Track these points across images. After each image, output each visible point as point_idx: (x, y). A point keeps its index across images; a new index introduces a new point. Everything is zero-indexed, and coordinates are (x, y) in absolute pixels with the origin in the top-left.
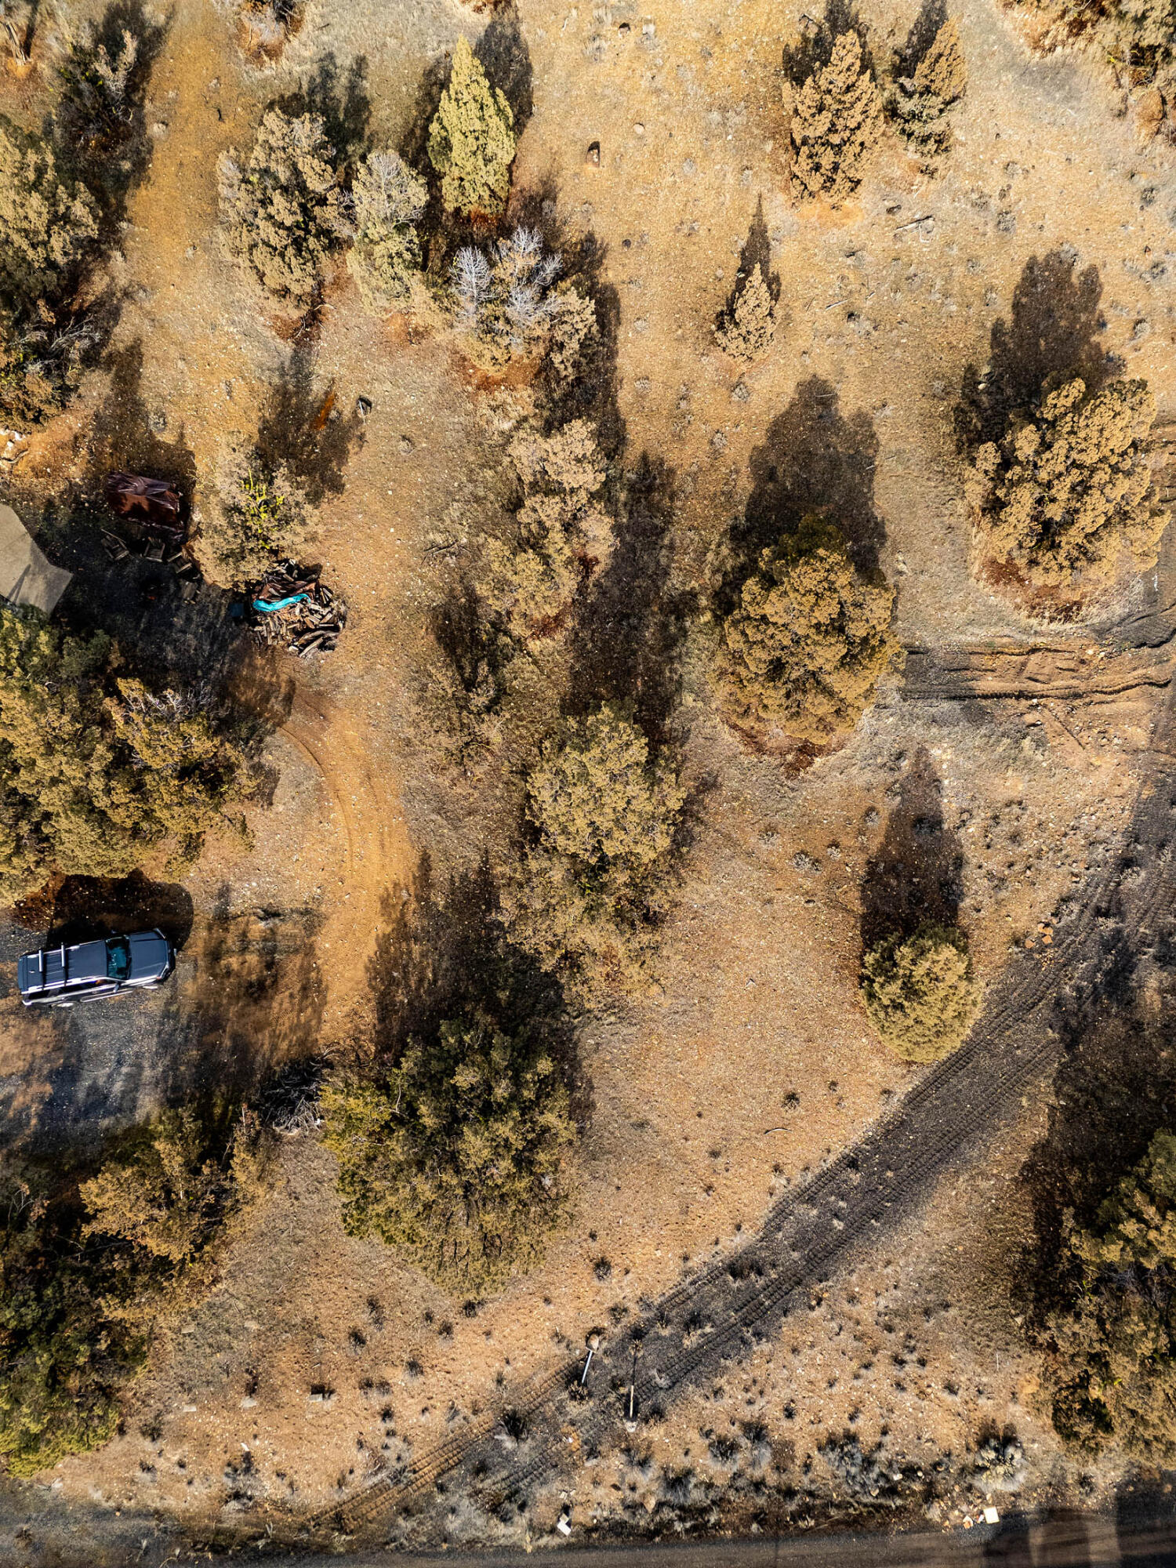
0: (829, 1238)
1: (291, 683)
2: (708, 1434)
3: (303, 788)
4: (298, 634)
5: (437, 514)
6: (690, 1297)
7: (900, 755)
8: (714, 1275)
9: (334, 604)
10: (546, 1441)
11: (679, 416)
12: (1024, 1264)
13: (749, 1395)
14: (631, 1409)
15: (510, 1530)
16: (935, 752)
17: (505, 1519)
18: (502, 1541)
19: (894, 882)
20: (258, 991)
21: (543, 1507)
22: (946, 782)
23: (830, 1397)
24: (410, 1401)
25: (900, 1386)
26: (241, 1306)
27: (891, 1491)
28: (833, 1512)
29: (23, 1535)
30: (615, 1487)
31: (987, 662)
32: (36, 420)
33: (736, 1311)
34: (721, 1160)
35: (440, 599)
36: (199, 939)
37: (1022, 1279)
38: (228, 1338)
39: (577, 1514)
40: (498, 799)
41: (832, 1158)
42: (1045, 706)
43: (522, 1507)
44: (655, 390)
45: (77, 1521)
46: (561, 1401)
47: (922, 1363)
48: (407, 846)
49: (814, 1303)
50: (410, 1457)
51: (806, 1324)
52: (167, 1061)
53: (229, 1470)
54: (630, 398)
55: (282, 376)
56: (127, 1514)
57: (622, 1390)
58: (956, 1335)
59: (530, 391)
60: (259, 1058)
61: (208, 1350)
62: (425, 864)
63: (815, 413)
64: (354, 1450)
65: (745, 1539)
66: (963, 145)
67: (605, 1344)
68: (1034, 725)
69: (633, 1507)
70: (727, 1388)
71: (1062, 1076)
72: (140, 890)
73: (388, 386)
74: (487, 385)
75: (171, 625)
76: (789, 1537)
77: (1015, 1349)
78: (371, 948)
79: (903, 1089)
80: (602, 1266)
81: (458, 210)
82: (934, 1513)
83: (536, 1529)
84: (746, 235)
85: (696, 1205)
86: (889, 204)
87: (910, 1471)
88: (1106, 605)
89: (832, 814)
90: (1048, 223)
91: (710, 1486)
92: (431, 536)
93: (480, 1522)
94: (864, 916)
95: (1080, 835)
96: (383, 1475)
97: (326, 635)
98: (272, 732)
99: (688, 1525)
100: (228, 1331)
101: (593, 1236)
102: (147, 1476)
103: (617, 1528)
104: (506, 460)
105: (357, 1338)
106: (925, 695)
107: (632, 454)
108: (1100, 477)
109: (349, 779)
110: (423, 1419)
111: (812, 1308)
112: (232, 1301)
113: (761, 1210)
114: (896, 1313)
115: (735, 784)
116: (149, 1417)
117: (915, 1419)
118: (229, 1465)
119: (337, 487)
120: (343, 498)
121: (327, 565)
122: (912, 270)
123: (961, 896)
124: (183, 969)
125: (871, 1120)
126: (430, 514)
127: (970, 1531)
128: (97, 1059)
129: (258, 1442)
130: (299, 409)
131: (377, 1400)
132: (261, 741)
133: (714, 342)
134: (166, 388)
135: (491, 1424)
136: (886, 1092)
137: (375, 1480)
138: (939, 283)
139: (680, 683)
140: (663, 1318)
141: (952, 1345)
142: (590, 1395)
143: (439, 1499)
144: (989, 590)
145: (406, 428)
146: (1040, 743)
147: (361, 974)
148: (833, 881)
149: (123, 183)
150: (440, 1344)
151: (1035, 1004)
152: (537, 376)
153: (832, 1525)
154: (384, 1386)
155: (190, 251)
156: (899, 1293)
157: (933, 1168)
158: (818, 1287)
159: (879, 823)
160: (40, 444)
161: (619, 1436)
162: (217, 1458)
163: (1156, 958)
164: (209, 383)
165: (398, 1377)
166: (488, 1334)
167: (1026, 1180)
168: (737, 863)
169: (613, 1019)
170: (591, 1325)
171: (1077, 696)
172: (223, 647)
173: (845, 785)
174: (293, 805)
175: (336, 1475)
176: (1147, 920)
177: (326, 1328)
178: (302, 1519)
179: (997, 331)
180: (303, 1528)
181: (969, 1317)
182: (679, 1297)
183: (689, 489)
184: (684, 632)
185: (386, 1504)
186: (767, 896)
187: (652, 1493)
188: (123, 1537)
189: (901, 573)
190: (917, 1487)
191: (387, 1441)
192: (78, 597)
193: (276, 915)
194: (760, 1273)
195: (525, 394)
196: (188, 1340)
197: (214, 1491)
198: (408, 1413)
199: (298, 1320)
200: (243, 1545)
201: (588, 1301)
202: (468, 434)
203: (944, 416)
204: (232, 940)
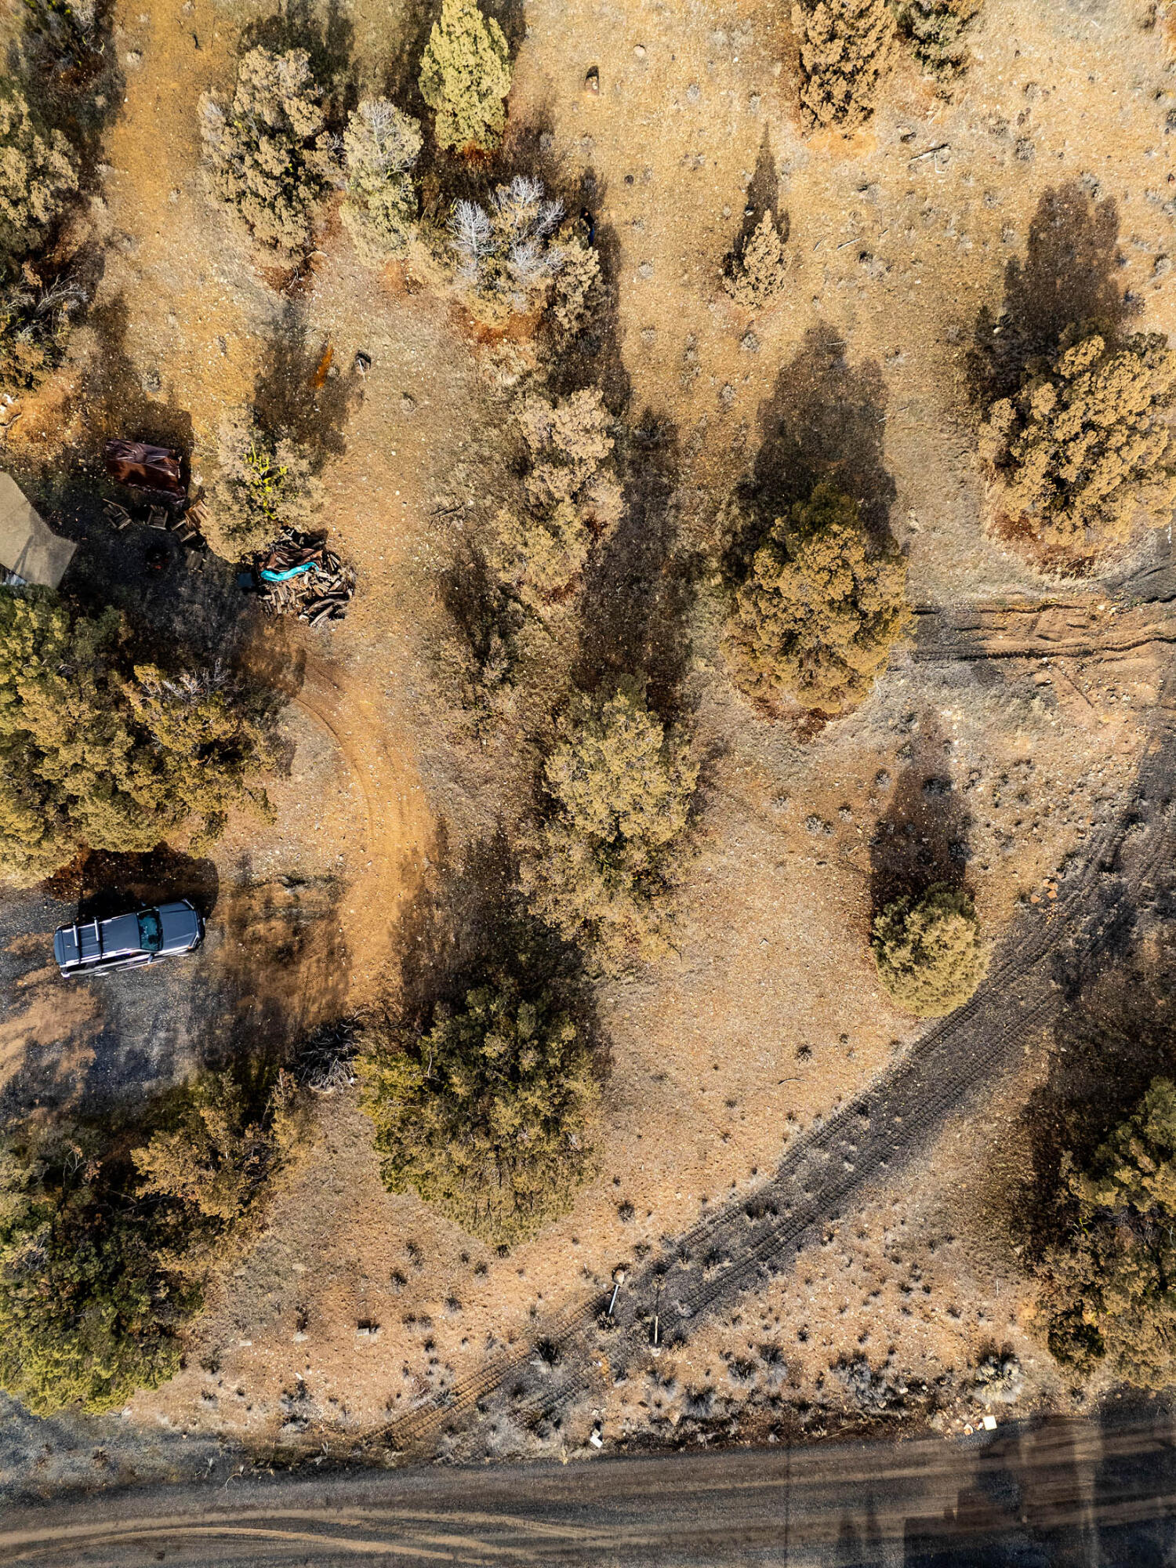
0: (840, 1180)
1: (302, 653)
2: (727, 1356)
3: (320, 758)
4: (308, 602)
5: (442, 476)
6: (709, 1235)
7: (911, 718)
8: (731, 1216)
9: (342, 571)
10: (577, 1365)
11: (687, 369)
12: (1023, 1201)
13: (765, 1322)
14: (655, 1336)
15: (547, 1444)
16: (947, 713)
17: (541, 1436)
18: (540, 1454)
19: (903, 843)
20: (286, 956)
21: (576, 1424)
22: (956, 743)
23: (841, 1321)
24: (450, 1332)
25: (906, 1311)
26: (289, 1251)
27: (898, 1403)
28: (844, 1422)
29: (98, 1456)
30: (642, 1404)
31: (998, 620)
32: (29, 386)
33: (753, 1247)
34: (737, 1109)
35: (448, 564)
36: (225, 906)
37: (1021, 1213)
38: (277, 1279)
39: (608, 1429)
40: (513, 767)
41: (843, 1106)
42: (1055, 665)
43: (557, 1425)
44: (661, 340)
45: (147, 1443)
46: (591, 1329)
47: (927, 1290)
48: (425, 814)
49: (826, 1239)
50: (451, 1382)
51: (818, 1258)
52: (203, 1025)
53: (285, 1397)
54: (636, 349)
55: (276, 330)
56: (193, 1437)
57: (647, 1319)
58: (959, 1264)
59: (533, 344)
60: (291, 1021)
61: (260, 1291)
62: (442, 830)
63: (826, 363)
64: (401, 1376)
65: (762, 1448)
66: (981, 64)
67: (630, 1278)
68: (1044, 684)
69: (659, 1422)
70: (745, 1316)
71: (1060, 1024)
72: (165, 860)
73: (387, 340)
74: (488, 337)
75: (178, 595)
76: (803, 1446)
77: (1014, 1276)
78: (394, 915)
79: (910, 1040)
80: (626, 1209)
81: (452, 148)
82: (937, 1423)
83: (570, 1443)
84: (753, 169)
85: (714, 1151)
86: (906, 132)
87: (915, 1386)
88: (1119, 559)
89: (842, 777)
90: (1068, 150)
91: (729, 1401)
92: (437, 499)
93: (519, 1438)
94: (873, 875)
95: (1087, 791)
96: (428, 1397)
97: (333, 604)
98: (286, 704)
99: (710, 1436)
100: (277, 1273)
101: (616, 1182)
102: (208, 1404)
103: (645, 1440)
104: (511, 418)
105: (399, 1278)
106: (936, 656)
107: (637, 410)
108: (1117, 439)
109: (366, 749)
110: (463, 1348)
111: (824, 1244)
112: (280, 1246)
113: (777, 1154)
114: (903, 1246)
115: (747, 749)
116: (207, 1351)
117: (920, 1340)
118: (285, 1392)
119: (339, 448)
120: (346, 459)
121: (333, 530)
122: (927, 205)
123: (969, 854)
124: (212, 936)
125: (880, 1069)
126: (436, 475)
127: (970, 1437)
128: (135, 1024)
129: (310, 1372)
130: (296, 366)
131: (420, 1333)
132: (276, 712)
133: (721, 288)
134: (158, 346)
135: (527, 1351)
136: (895, 1043)
137: (421, 1402)
138: (955, 218)
139: (688, 647)
140: (684, 1255)
141: (954, 1273)
142: (617, 1324)
143: (481, 1418)
144: (1002, 546)
145: (407, 385)
146: (1048, 703)
147: (386, 939)
148: (844, 844)
149: (98, 120)
150: (477, 1282)
151: (1039, 957)
152: (538, 328)
153: (843, 1435)
154: (426, 1320)
155: (174, 196)
156: (906, 1228)
157: (938, 1113)
158: (829, 1225)
159: (889, 785)
160: (33, 408)
161: (645, 1360)
162: (273, 1388)
163: (1157, 911)
164: (202, 339)
165: (439, 1311)
166: (521, 1272)
167: (1027, 1121)
168: (751, 826)
169: (631, 978)
170: (617, 1262)
171: (1087, 653)
172: (232, 617)
173: (856, 748)
174: (312, 775)
175: (385, 1399)
176: (1150, 874)
177: (369, 1269)
178: (354, 1438)
179: (1012, 269)
180: (356, 1446)
181: (971, 1248)
182: (699, 1235)
183: (698, 445)
184: (693, 595)
185: (432, 1423)
186: (780, 858)
187: (676, 1409)
188: (190, 1457)
189: (913, 530)
190: (922, 1399)
191: (430, 1368)
192: (84, 568)
193: (300, 882)
194: (775, 1212)
195: (528, 347)
196: (240, 1282)
197: (272, 1415)
198: (449, 1343)
199: (343, 1262)
200: (302, 1462)
201: (613, 1240)
202: (471, 390)
203: (958, 363)
204: (257, 906)
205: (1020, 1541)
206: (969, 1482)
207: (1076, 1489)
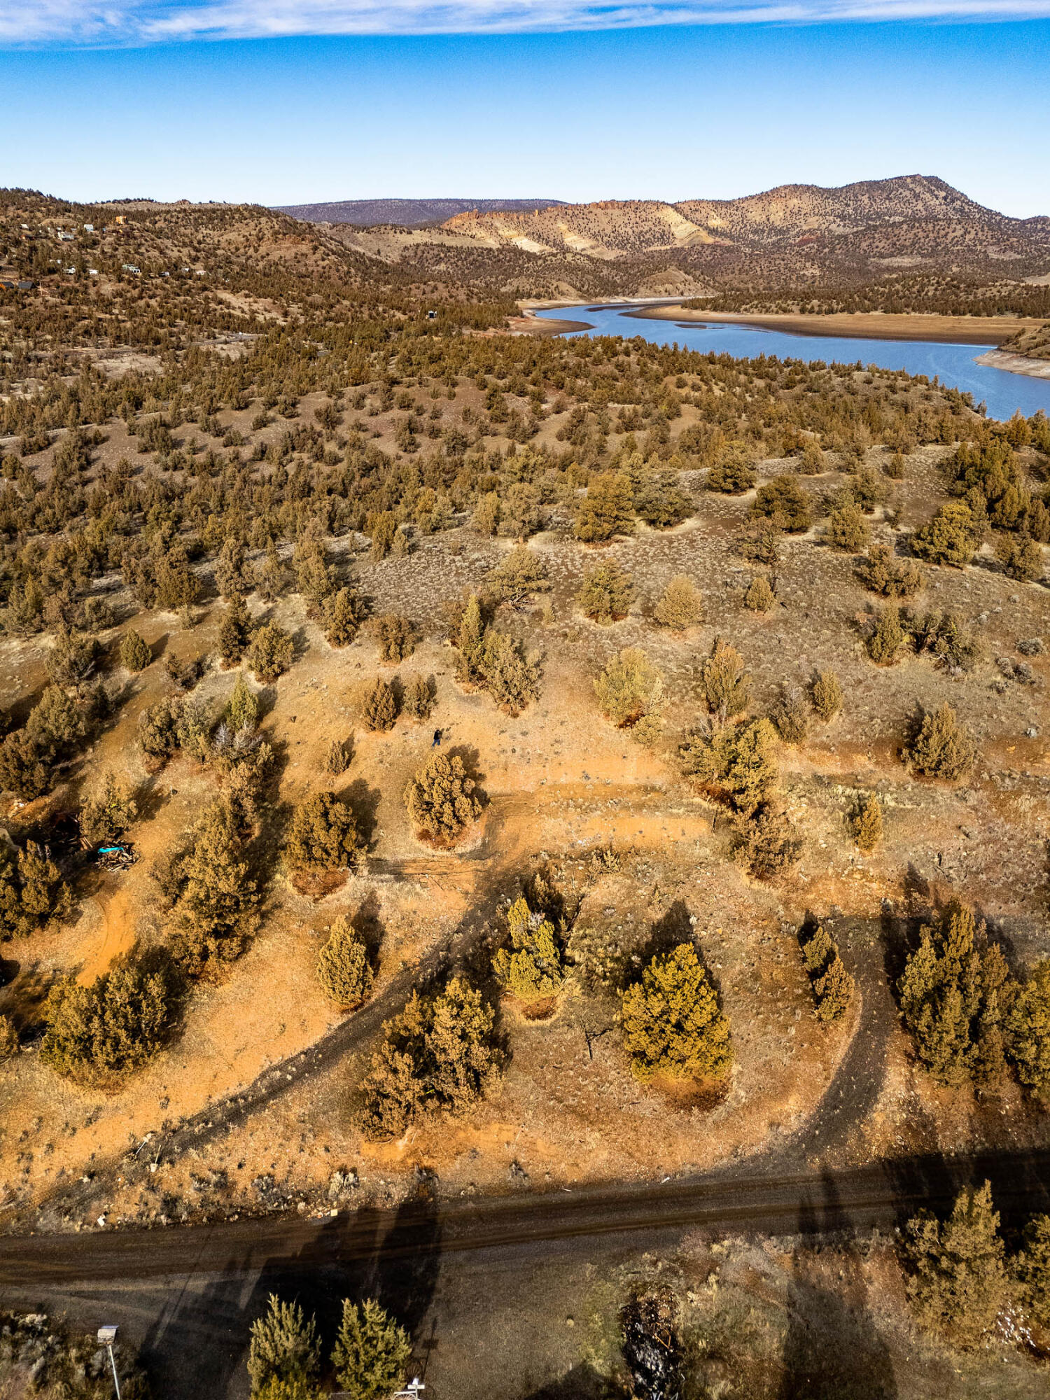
0: (284, 1083)
2: (194, 1176)
3: (92, 919)
6: (206, 1113)
7: (364, 894)
9: (135, 855)
10: (106, 1181)
11: (303, 791)
13: (222, 1156)
14: (157, 1159)
16: (380, 892)
18: (65, 1230)
20: (38, 999)
21: (93, 1211)
22: (382, 904)
23: (264, 1156)
24: (41, 1165)
25: (301, 1150)
28: (250, 1214)
30: (136, 1203)
31: (410, 864)
33: (227, 1116)
36: (18, 980)
39: (111, 1217)
41: (296, 1053)
42: (430, 877)
43: (83, 1211)
44: (296, 784)
47: (315, 1137)
48: (132, 939)
49: (267, 1109)
50: (31, 1194)
51: (260, 1119)
54: (285, 785)
55: (143, 784)
58: (335, 1123)
62: (138, 944)
63: (358, 789)
67: (154, 1138)
68: (424, 882)
69: (143, 1215)
70: (211, 1151)
73: (186, 786)
80: (165, 1101)
83: (85, 1223)
84: (346, 740)
85: (222, 1073)
86: (405, 732)
87: (297, 1194)
88: (465, 846)
90: (463, 738)
91: (188, 1204)
92: (185, 831)
93: (56, 1221)
95: (438, 923)
96: (12, 1204)
97: (126, 865)
98: (87, 898)
101: (166, 1088)
103: (130, 1225)
105: (25, 1134)
106: (380, 873)
109: (116, 915)
110: (44, 1175)
111: (265, 1112)
113: (254, 1075)
114: (308, 1115)
115: (290, 906)
117: (306, 1167)
119: (150, 819)
120: (154, 821)
121: (139, 842)
123: (382, 946)
125: (319, 1037)
127: (320, 1219)
130: (149, 790)
131: (24, 1164)
132: (81, 900)
134: (91, 789)
135: (81, 1175)
136: (329, 1025)
137: (7, 1206)
139: (275, 871)
140: (189, 1123)
142: (139, 1159)
143: (38, 1212)
144: (418, 842)
145: (189, 799)
146: (424, 888)
149: (103, 729)
150: (68, 1138)
154: (31, 1158)
155: (121, 749)
156: (311, 1106)
157: (341, 1052)
158: (271, 1103)
160: (30, 808)
161: (147, 1175)
166: (95, 1134)
168: (282, 934)
170: (150, 1129)
171: (445, 874)
173: (338, 904)
174: (85, 926)
176: (461, 952)
177: (10, 1131)
181: (343, 1115)
182: (202, 1114)
183: (297, 811)
186: (293, 947)
187: (156, 1207)
190: (299, 1201)
191: (21, 1185)
193: (59, 971)
194: (245, 1100)
198: (39, 1169)
201: (153, 1118)
204: (32, 982)
205: (332, 1266)
206: (312, 1240)
207: (374, 1242)
